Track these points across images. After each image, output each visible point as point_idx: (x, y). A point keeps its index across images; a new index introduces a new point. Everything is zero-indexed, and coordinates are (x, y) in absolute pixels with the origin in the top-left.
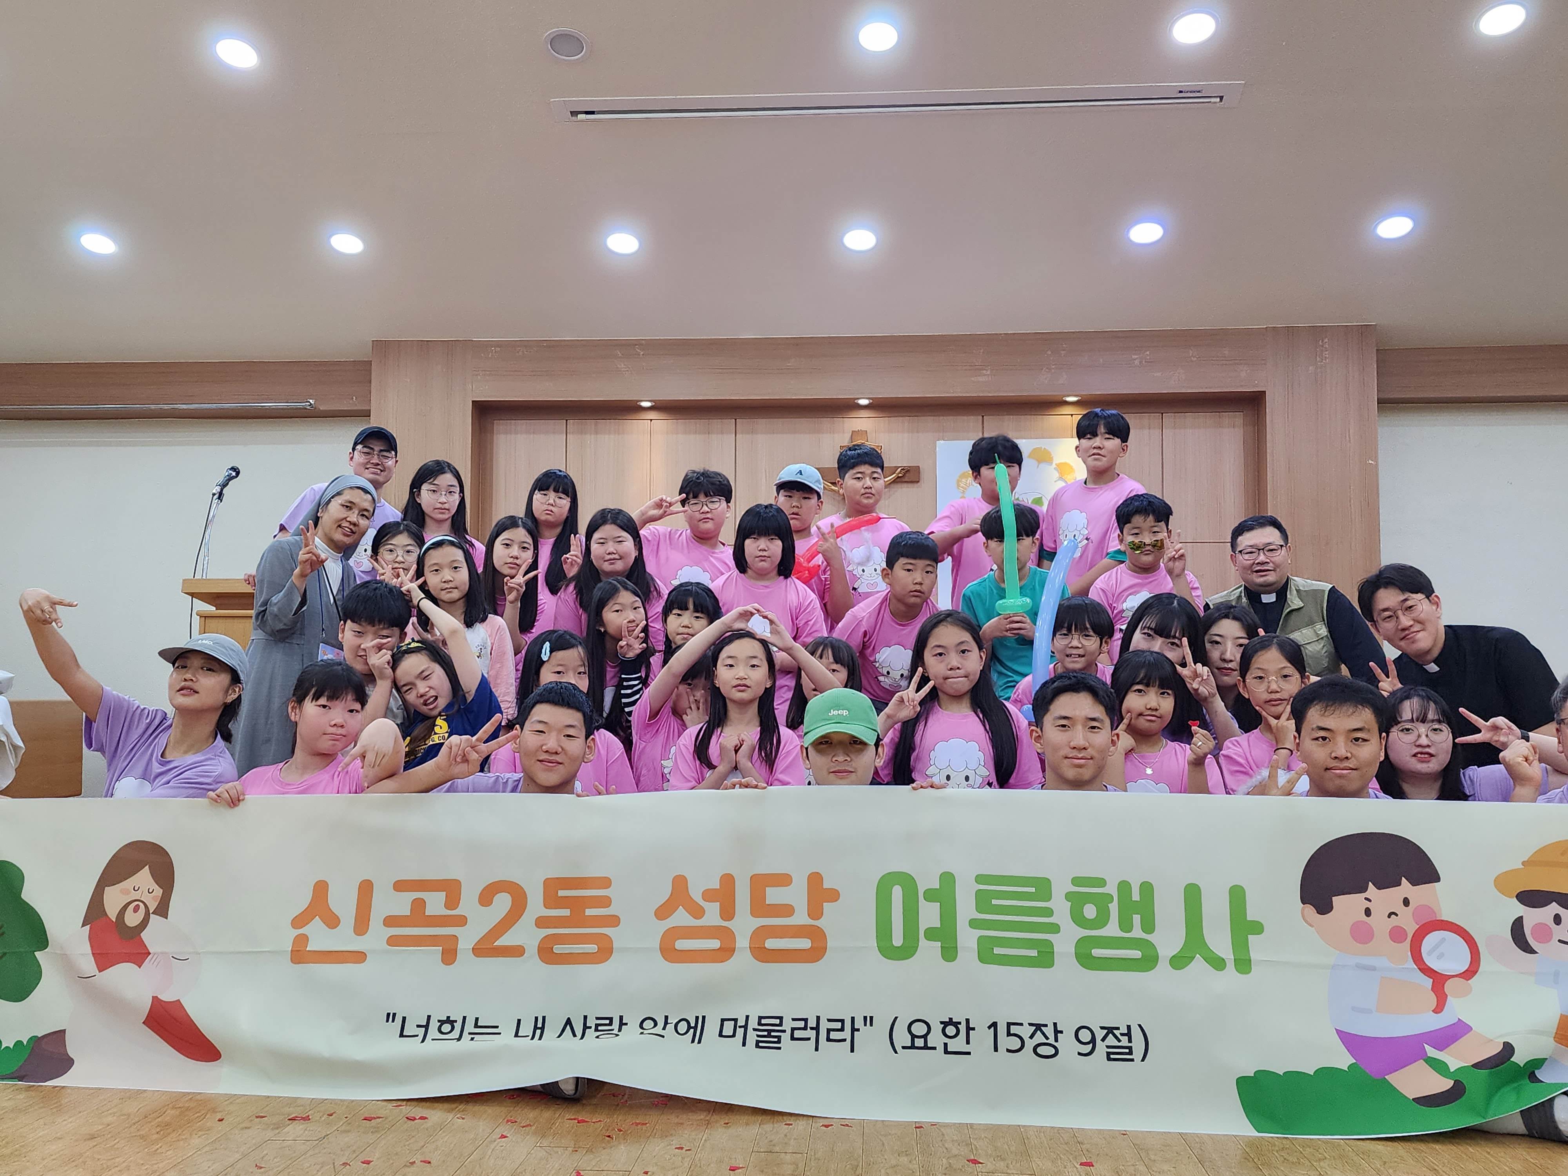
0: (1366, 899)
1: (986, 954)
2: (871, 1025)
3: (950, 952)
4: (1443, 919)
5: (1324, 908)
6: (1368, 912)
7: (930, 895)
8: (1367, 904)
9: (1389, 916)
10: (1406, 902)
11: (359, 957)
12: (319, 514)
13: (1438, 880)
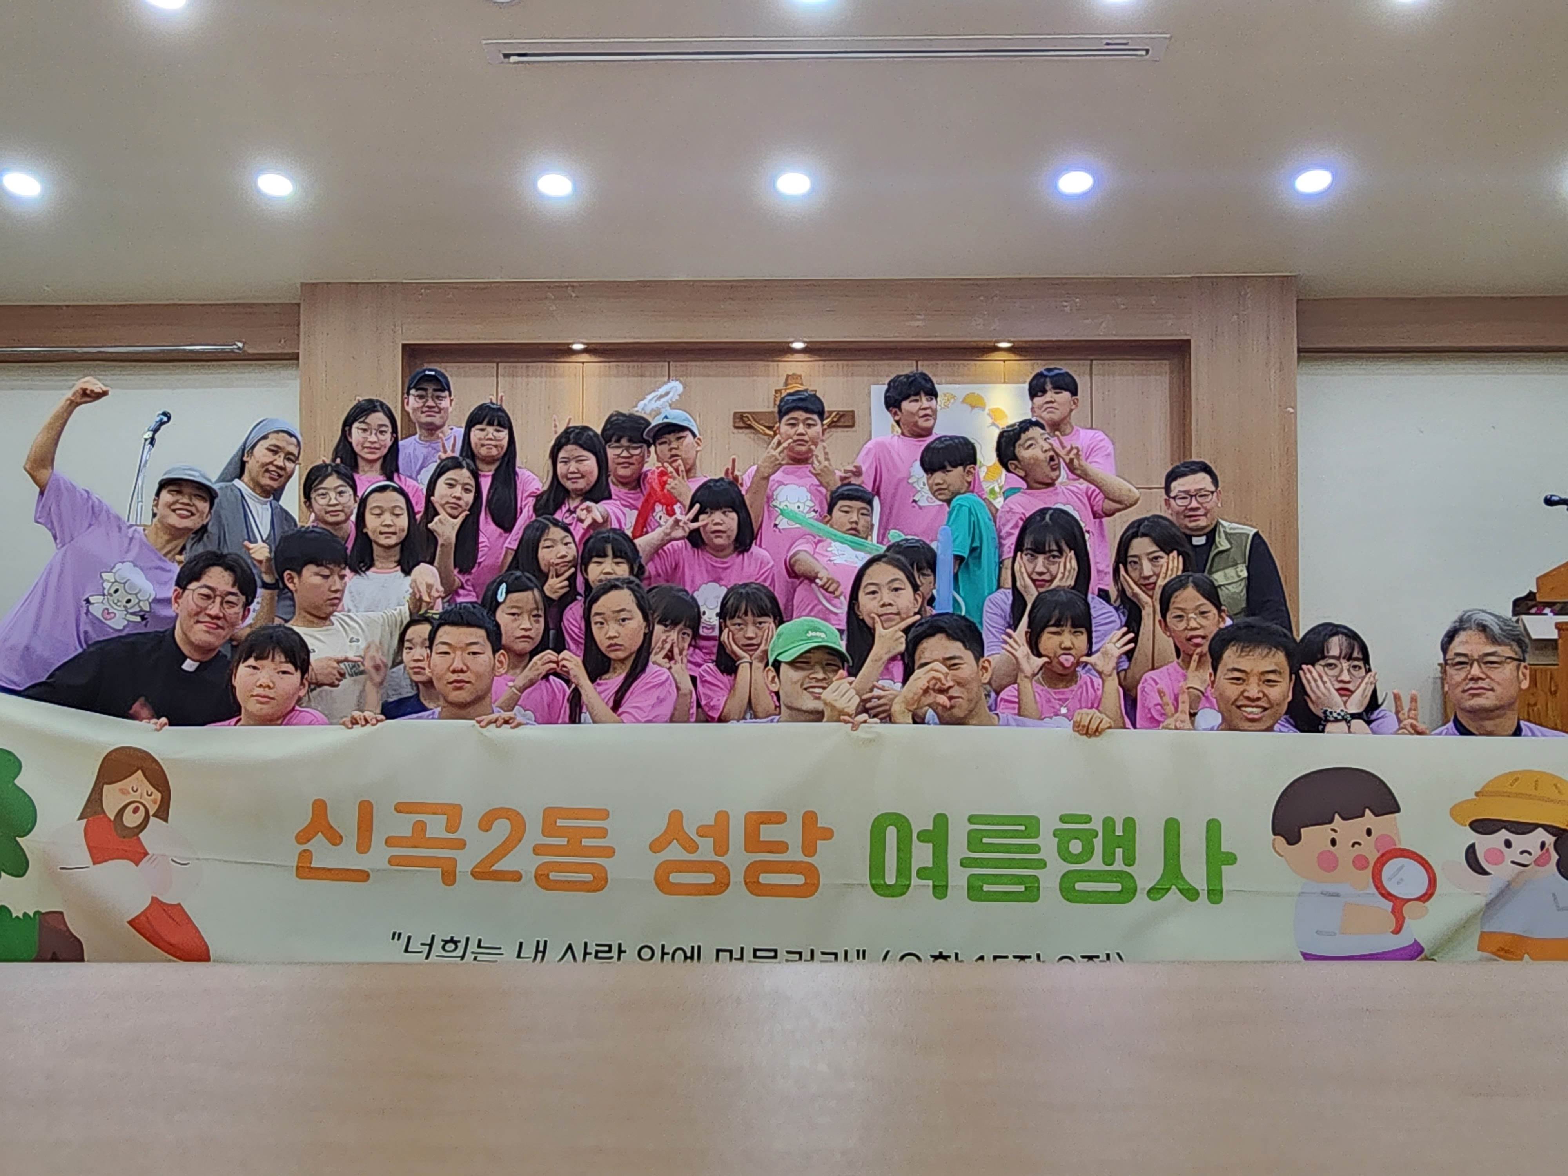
2: (864, 957)
4: (1403, 847)
7: (924, 836)
12: (245, 459)
13: (1397, 810)
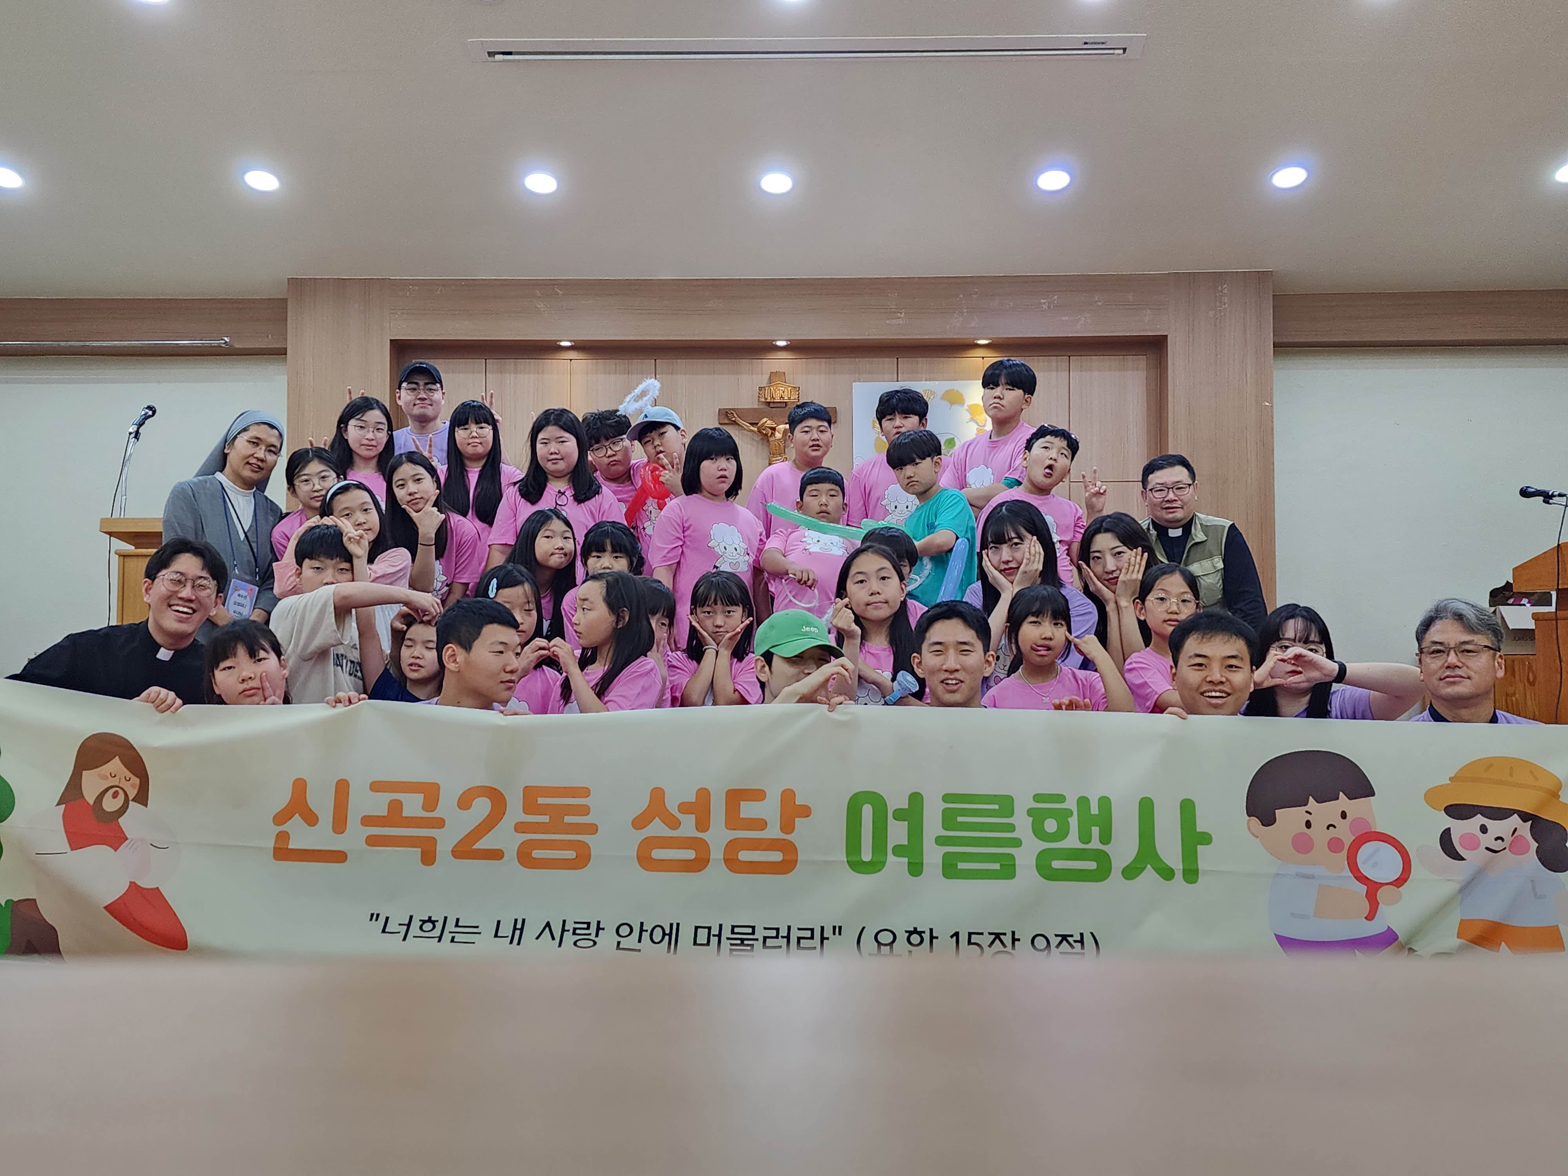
0: (1307, 812)
1: (950, 869)
2: (840, 934)
3: (916, 868)
4: (1378, 830)
5: (1268, 820)
6: (1308, 824)
7: (899, 814)
8: (1308, 817)
9: (1328, 828)
10: (1344, 815)
11: (339, 857)
12: (226, 451)
13: (1373, 794)
